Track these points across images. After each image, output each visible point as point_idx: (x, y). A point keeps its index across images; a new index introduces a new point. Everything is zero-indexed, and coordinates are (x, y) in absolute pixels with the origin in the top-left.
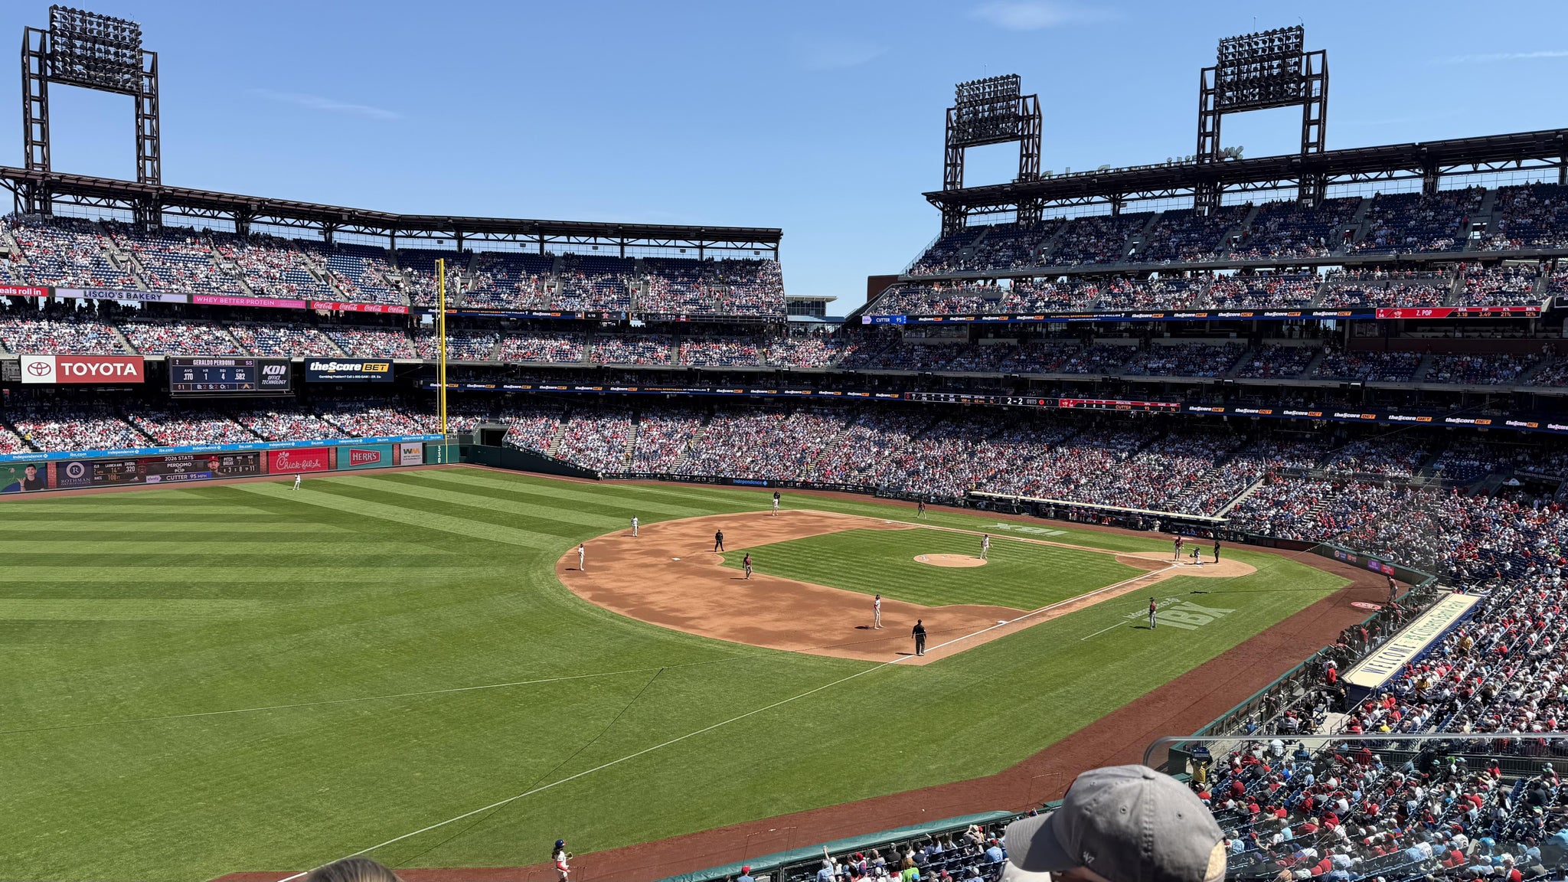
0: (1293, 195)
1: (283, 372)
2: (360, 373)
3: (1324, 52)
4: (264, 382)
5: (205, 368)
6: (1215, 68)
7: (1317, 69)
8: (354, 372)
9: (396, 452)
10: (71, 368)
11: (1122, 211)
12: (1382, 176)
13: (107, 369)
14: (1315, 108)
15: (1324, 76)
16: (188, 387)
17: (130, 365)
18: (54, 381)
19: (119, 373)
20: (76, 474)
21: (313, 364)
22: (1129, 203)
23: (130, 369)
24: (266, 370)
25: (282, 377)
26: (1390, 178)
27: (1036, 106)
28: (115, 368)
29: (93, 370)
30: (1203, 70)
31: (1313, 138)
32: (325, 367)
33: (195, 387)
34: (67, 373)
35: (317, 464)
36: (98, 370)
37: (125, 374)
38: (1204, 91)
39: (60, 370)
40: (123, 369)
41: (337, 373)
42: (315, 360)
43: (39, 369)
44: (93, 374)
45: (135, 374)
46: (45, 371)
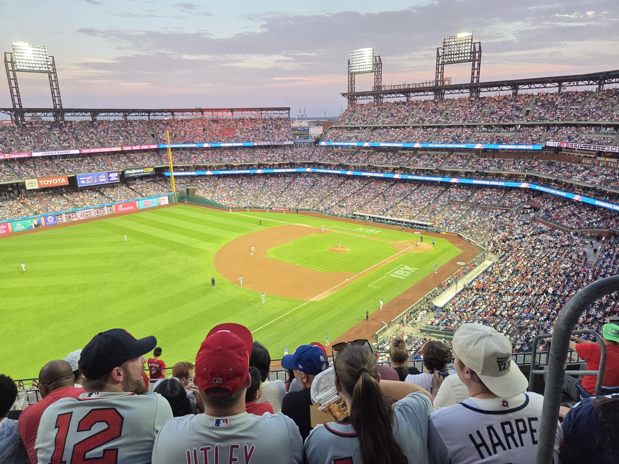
0: (468, 95)
1: (116, 176)
2: (143, 172)
3: (480, 43)
4: (110, 180)
7: (477, 50)
8: (141, 173)
9: (159, 200)
10: (43, 182)
11: (410, 100)
12: (498, 89)
13: (55, 181)
14: (476, 63)
15: (480, 51)
16: (84, 184)
17: (63, 179)
18: (37, 187)
19: (60, 182)
20: (51, 220)
21: (126, 171)
22: (412, 97)
24: (111, 175)
25: (117, 177)
26: (501, 90)
27: (380, 60)
28: (58, 181)
30: (438, 48)
31: (475, 75)
32: (131, 172)
34: (42, 184)
35: (132, 208)
36: (52, 182)
37: (62, 182)
38: (438, 56)
39: (39, 183)
40: (61, 181)
41: (135, 173)
42: (127, 170)
43: (32, 184)
44: (51, 183)
45: (65, 182)
46: (34, 184)
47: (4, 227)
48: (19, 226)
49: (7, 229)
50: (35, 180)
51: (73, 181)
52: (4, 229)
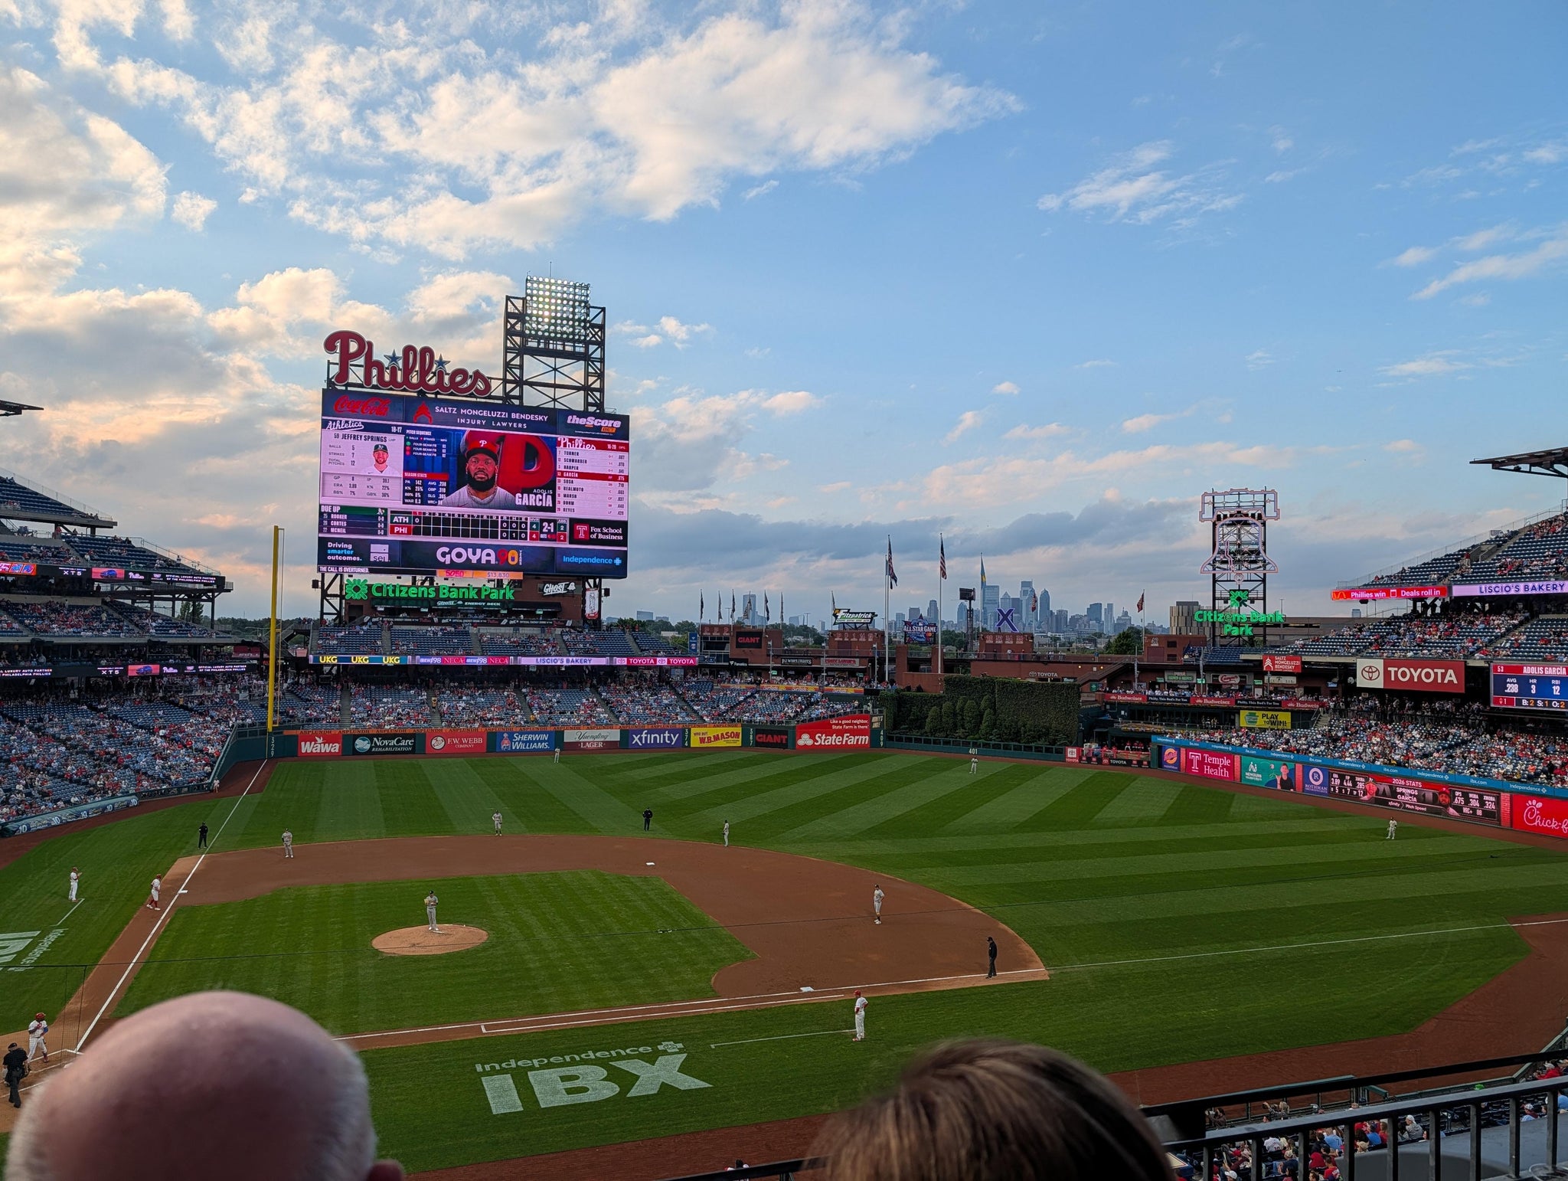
5: (1533, 677)
10: (1396, 672)
13: (1428, 675)
16: (1510, 702)
17: (1451, 672)
18: (1381, 686)
19: (1439, 681)
20: (1316, 780)
23: (1451, 676)
28: (1436, 674)
29: (1416, 675)
33: (1519, 702)
34: (1393, 679)
36: (1419, 677)
37: (1446, 681)
39: (1387, 674)
43: (1370, 673)
44: (1416, 680)
45: (1455, 682)
46: (1375, 675)
47: (1227, 762)
48: (1252, 772)
49: (1231, 768)
50: (1379, 664)
51: (1477, 681)
52: (1226, 767)
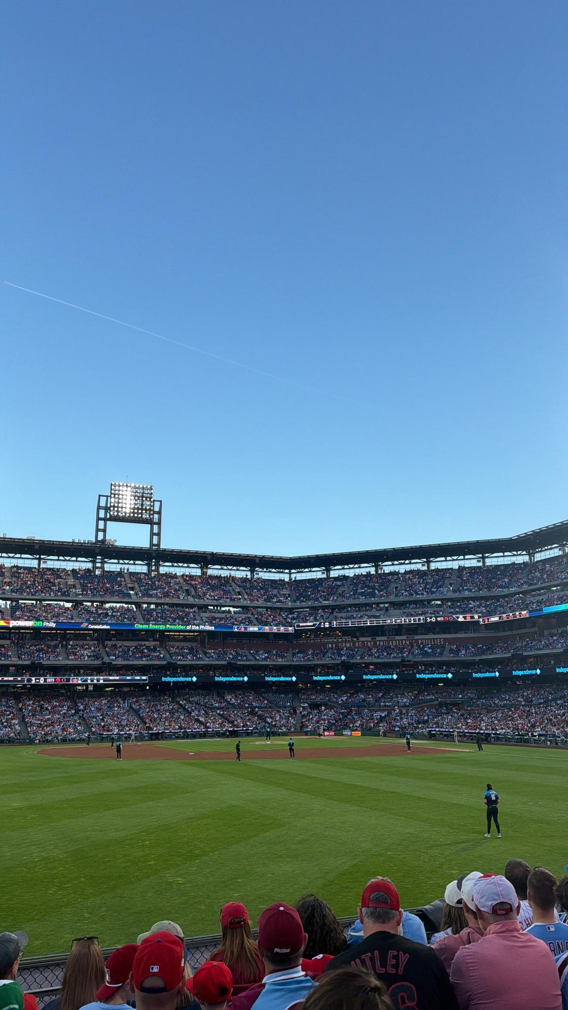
0: (144, 569)
3: (161, 501)
6: (107, 496)
7: (157, 509)
11: (43, 566)
12: (184, 566)
14: (156, 527)
15: (159, 513)
22: (49, 562)
26: (188, 567)
30: (100, 496)
31: (155, 542)
38: (99, 508)
